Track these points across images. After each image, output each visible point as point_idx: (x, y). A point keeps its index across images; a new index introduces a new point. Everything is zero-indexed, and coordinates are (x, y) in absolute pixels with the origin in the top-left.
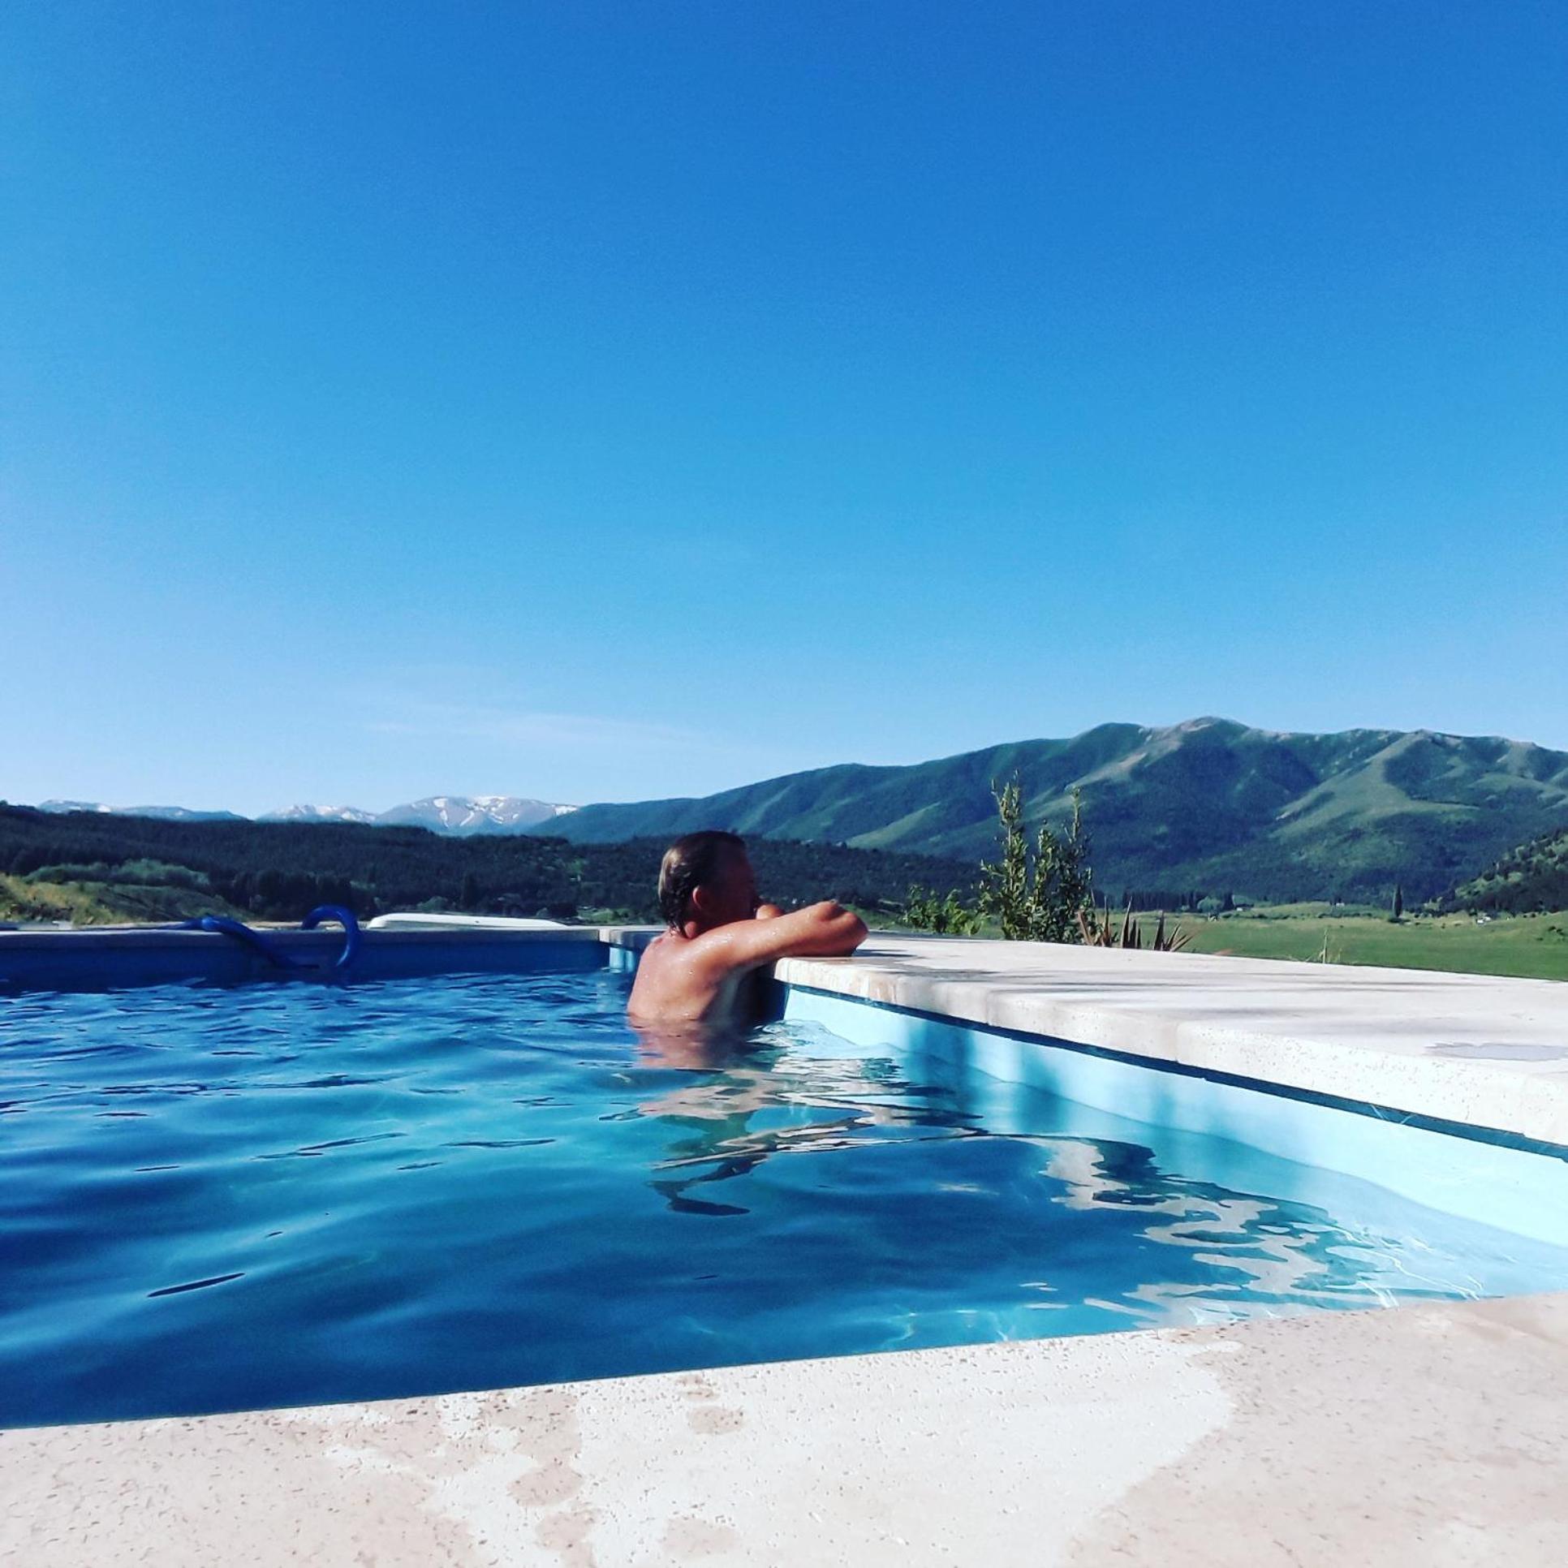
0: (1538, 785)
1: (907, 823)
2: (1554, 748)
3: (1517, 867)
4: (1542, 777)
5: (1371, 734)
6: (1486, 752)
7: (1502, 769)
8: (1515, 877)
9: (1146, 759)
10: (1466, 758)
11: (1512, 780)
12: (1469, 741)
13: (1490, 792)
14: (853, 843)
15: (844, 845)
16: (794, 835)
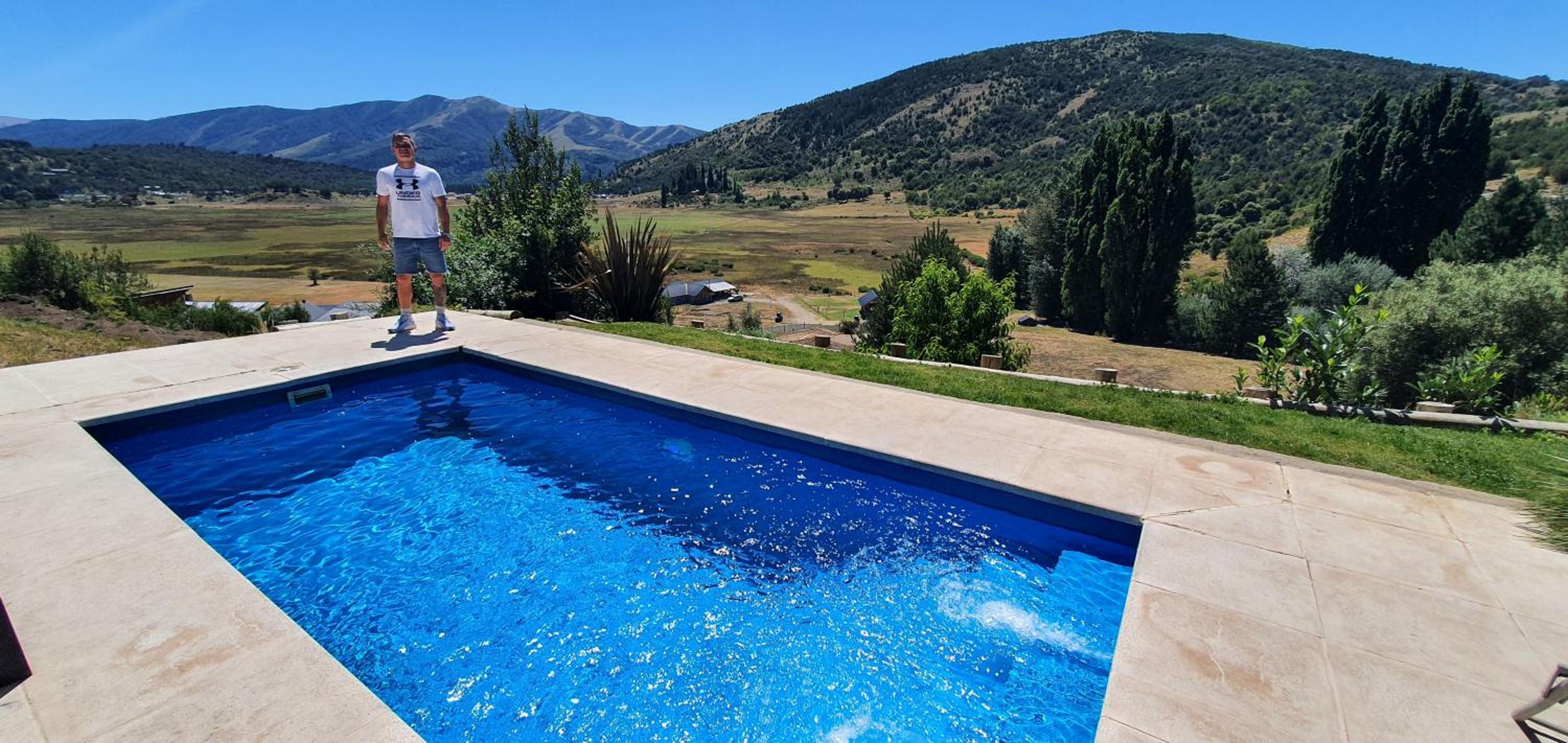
0: (626, 140)
1: (314, 143)
2: (632, 124)
3: (619, 176)
4: (628, 137)
5: (556, 112)
6: (606, 123)
7: (612, 132)
8: (619, 180)
9: (450, 117)
10: (598, 125)
11: (615, 137)
12: (598, 118)
13: (607, 142)
14: (276, 154)
15: (271, 156)
16: (230, 147)
